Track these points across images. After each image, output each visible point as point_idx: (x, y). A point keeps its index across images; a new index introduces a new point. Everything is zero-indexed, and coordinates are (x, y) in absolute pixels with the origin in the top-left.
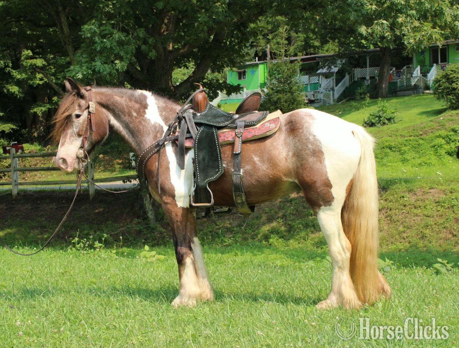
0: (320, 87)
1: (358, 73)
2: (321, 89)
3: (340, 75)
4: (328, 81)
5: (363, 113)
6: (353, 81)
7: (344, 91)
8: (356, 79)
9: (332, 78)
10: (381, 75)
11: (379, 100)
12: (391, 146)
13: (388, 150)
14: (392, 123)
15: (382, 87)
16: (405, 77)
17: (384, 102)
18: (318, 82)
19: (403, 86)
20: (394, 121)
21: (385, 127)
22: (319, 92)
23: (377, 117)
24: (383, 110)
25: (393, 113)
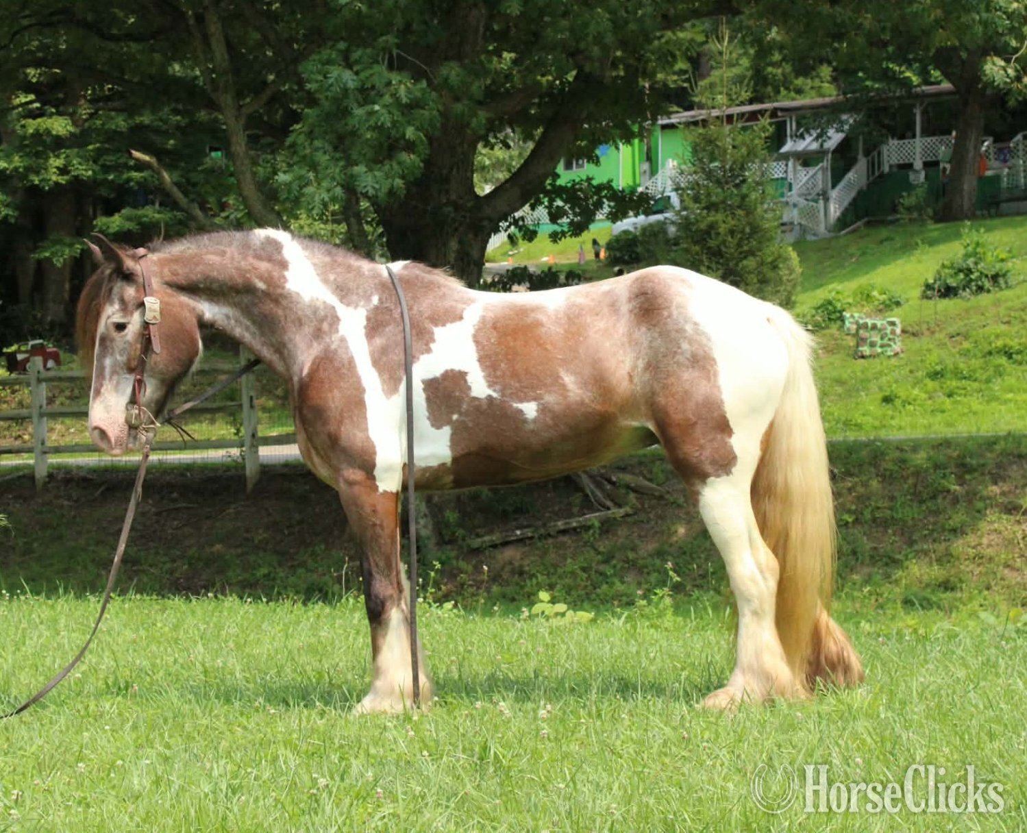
0: (790, 190)
1: (893, 152)
2: (794, 196)
3: (843, 158)
4: (811, 173)
5: (919, 261)
6: (877, 174)
7: (854, 200)
8: (886, 169)
9: (821, 165)
10: (958, 158)
11: (964, 227)
12: (1011, 348)
13: (1003, 360)
14: (1001, 289)
15: (962, 190)
16: (1021, 162)
17: (978, 231)
18: (784, 176)
19: (1017, 187)
20: (1006, 283)
21: (984, 299)
22: (787, 203)
23: (960, 271)
24: (976, 253)
25: (1002, 260)
